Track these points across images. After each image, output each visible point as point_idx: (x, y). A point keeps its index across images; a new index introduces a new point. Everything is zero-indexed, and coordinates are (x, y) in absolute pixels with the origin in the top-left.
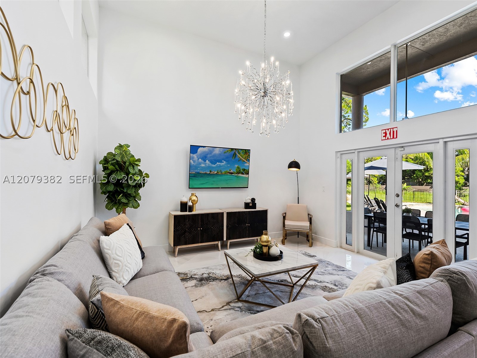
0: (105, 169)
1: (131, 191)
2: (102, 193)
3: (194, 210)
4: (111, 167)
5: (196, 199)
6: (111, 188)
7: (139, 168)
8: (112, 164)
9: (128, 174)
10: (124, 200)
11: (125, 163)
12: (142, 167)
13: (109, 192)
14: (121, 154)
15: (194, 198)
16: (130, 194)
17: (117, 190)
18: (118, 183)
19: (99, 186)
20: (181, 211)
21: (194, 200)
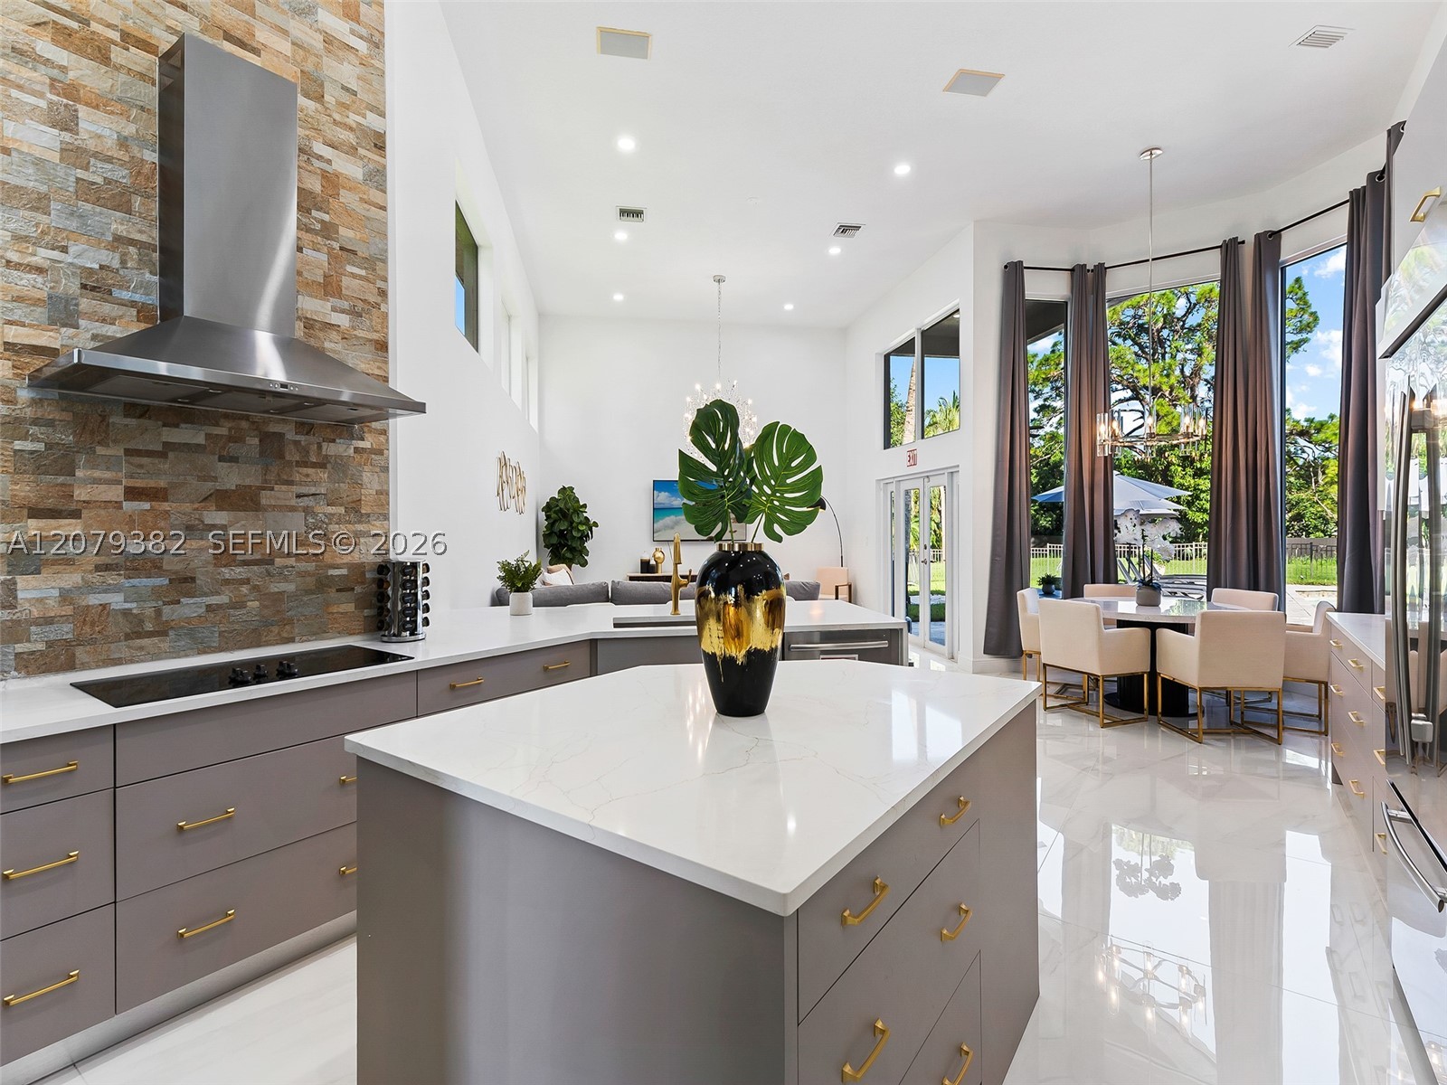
0: (548, 517)
1: (576, 544)
2: (545, 547)
3: (660, 571)
4: (553, 516)
5: (662, 556)
6: (554, 540)
7: (585, 514)
8: (555, 512)
9: (571, 523)
10: (569, 555)
11: (568, 510)
12: (590, 514)
13: (552, 545)
14: (564, 499)
15: (659, 555)
16: (574, 548)
17: (560, 543)
18: (561, 534)
19: (541, 538)
20: (642, 573)
21: (659, 558)
